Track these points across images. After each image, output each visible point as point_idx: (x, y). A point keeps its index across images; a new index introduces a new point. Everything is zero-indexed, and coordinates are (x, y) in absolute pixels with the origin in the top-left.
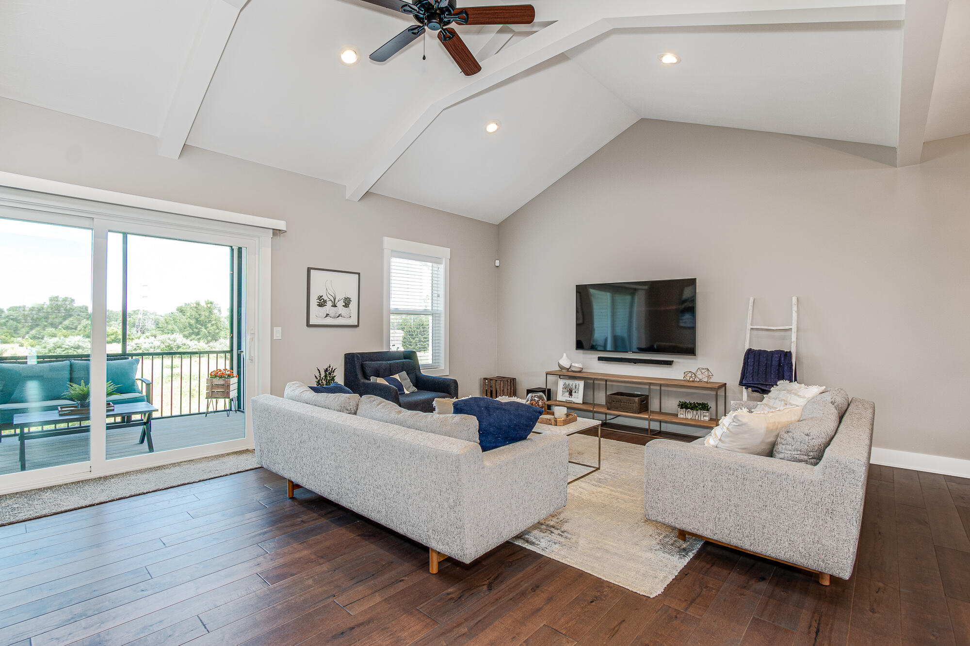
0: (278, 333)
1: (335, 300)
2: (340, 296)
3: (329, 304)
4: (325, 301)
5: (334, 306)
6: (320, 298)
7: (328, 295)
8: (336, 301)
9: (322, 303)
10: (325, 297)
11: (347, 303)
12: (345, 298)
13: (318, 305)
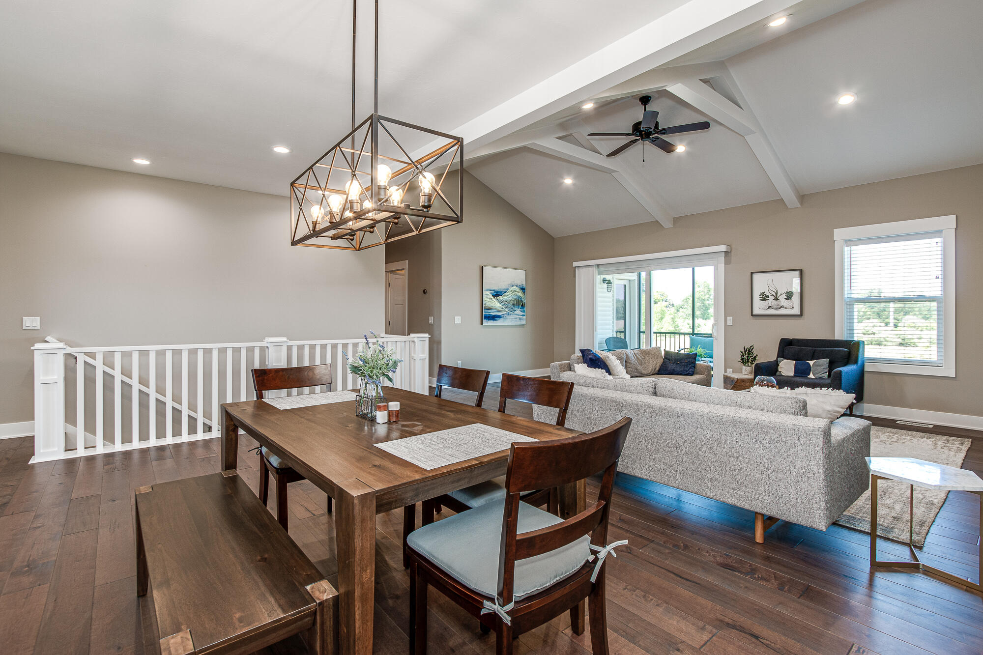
0: (730, 320)
1: (776, 294)
2: (782, 290)
3: (771, 298)
4: (767, 296)
5: (776, 299)
6: (762, 294)
7: (770, 290)
8: (778, 295)
9: (764, 298)
10: (767, 293)
11: (789, 296)
12: (787, 292)
13: (760, 300)
